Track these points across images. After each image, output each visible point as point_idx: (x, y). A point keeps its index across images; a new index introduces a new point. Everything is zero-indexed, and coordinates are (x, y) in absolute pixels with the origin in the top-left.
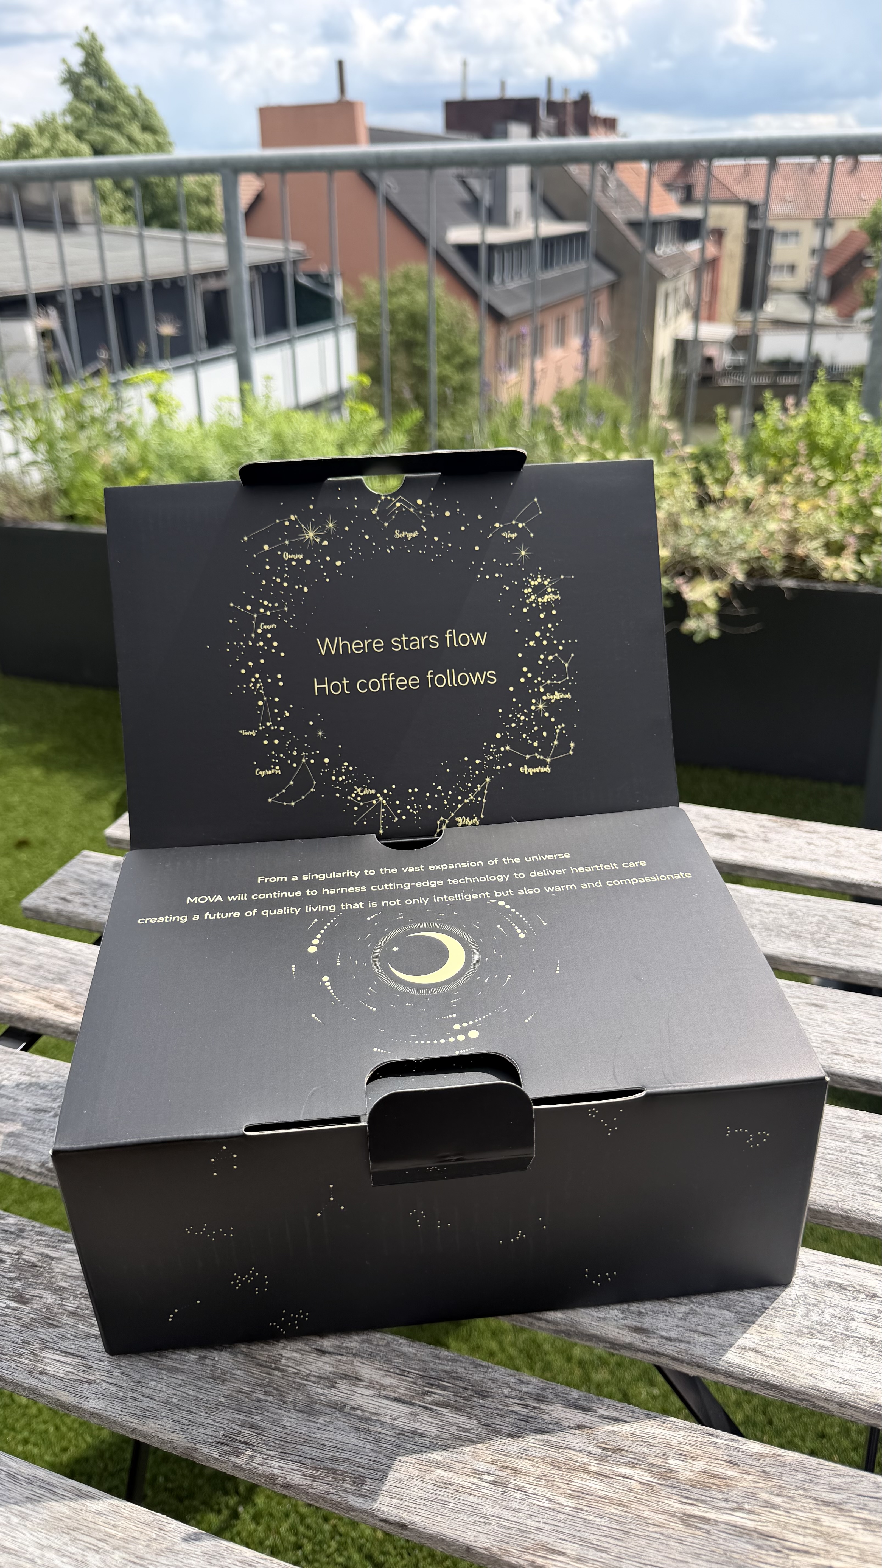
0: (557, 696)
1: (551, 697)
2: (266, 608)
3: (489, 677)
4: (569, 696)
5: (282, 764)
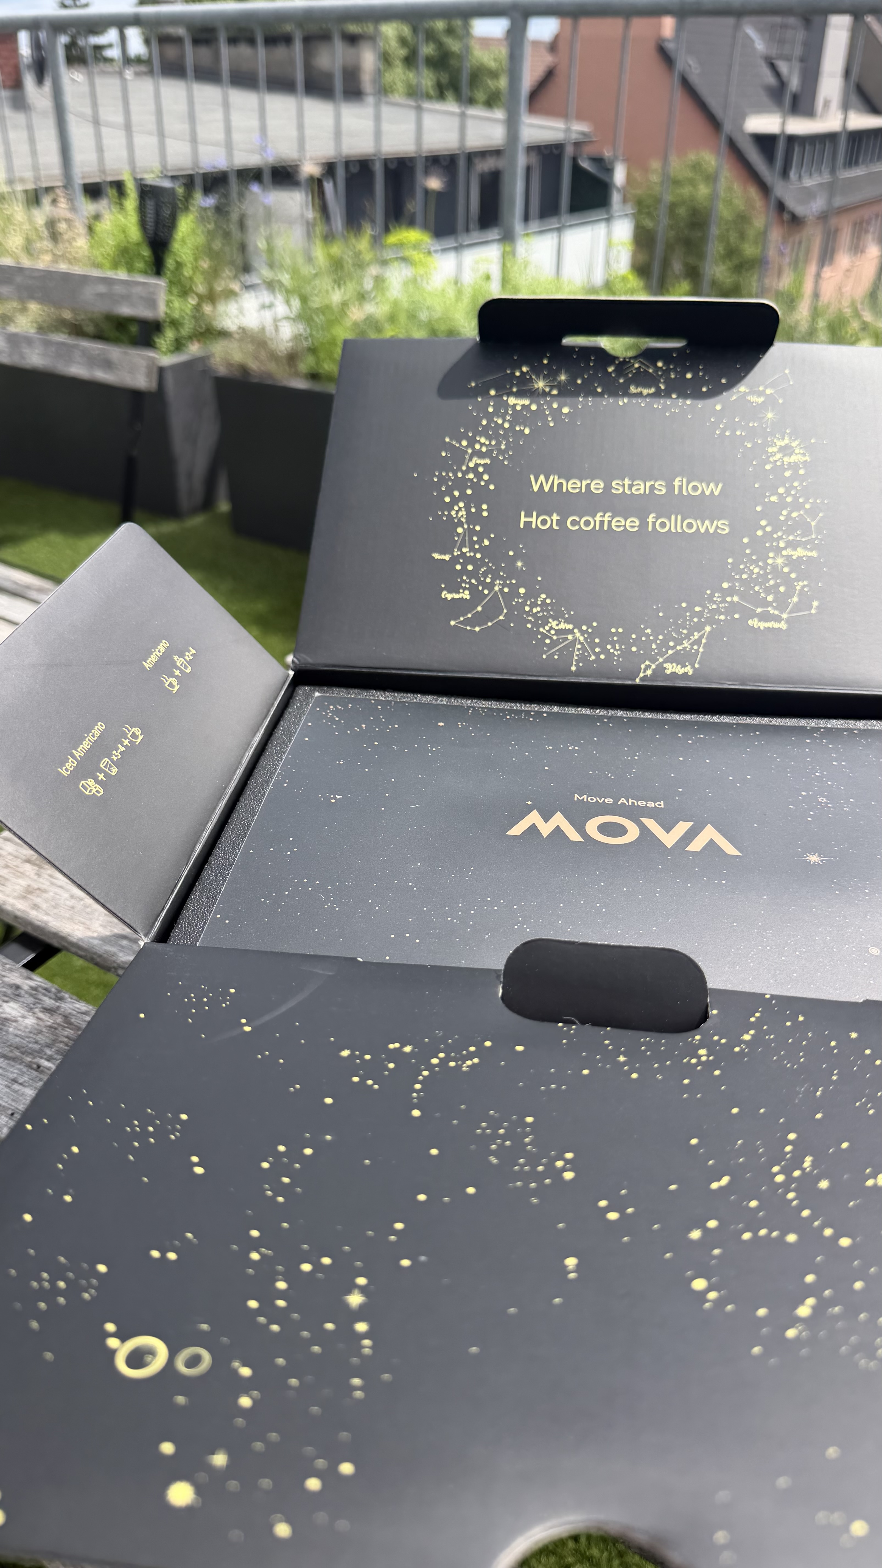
0: (800, 552)
1: (793, 553)
2: (482, 445)
3: (721, 526)
4: (814, 554)
5: (473, 589)
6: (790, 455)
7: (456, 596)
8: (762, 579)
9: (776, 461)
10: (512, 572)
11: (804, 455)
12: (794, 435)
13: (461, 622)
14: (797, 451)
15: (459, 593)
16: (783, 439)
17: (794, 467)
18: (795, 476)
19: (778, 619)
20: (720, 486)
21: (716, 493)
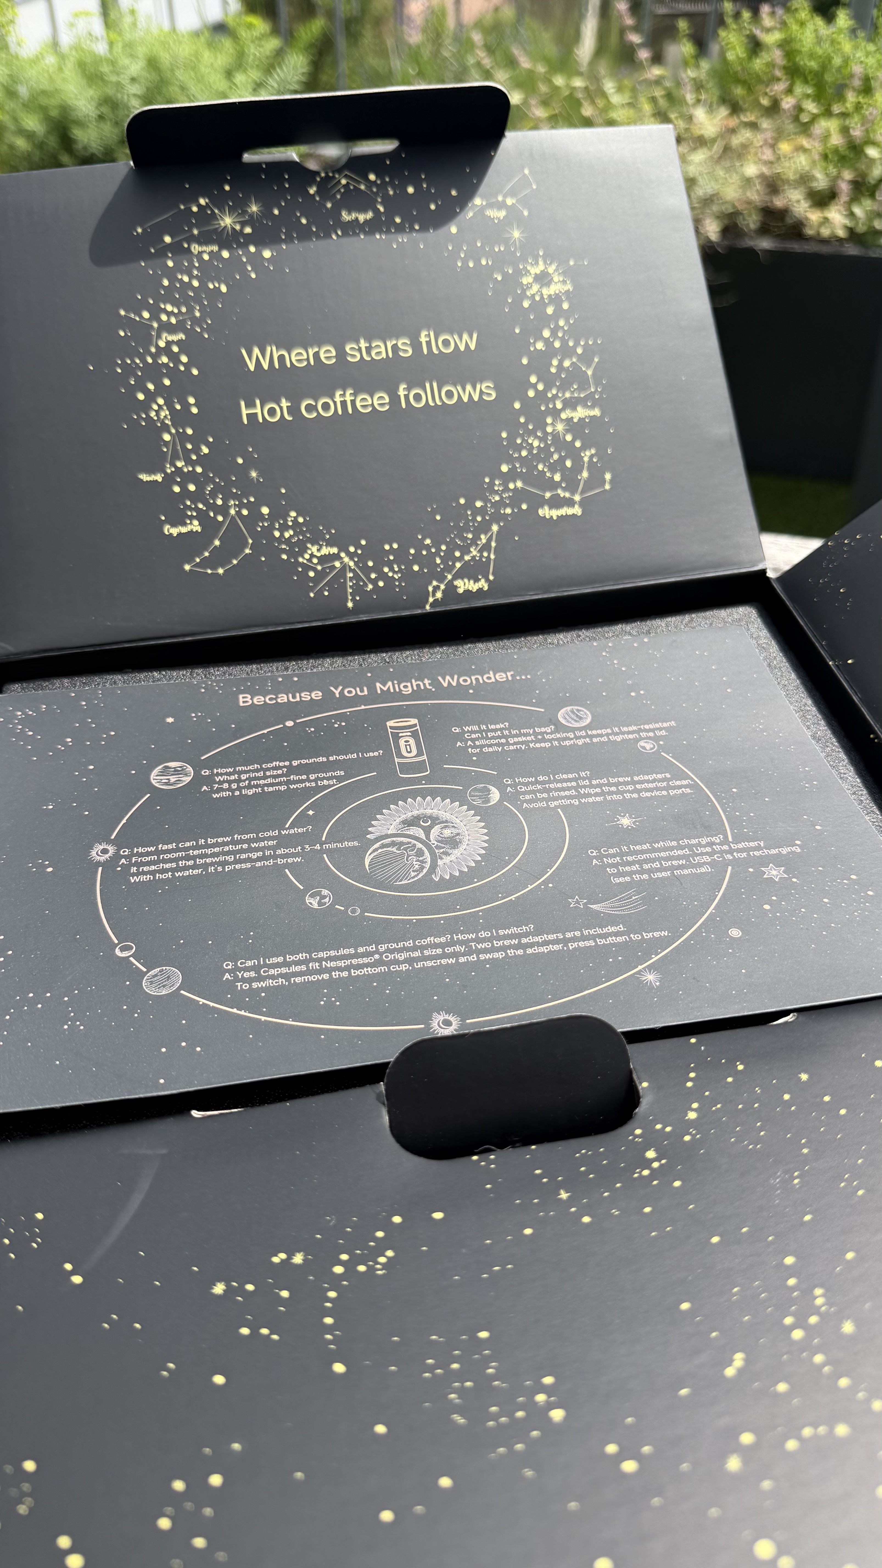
0: (580, 413)
1: (573, 414)
2: (169, 314)
3: (486, 390)
4: (596, 412)
5: (202, 517)
6: (548, 284)
7: (184, 530)
8: (544, 454)
9: (533, 295)
10: (247, 487)
11: (564, 282)
12: (549, 258)
13: (197, 565)
14: (556, 279)
15: (184, 524)
16: (537, 263)
17: (556, 300)
18: (559, 312)
19: (570, 503)
20: (475, 336)
21: (473, 347)
